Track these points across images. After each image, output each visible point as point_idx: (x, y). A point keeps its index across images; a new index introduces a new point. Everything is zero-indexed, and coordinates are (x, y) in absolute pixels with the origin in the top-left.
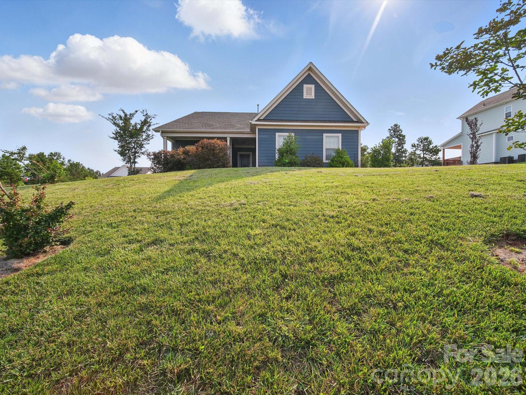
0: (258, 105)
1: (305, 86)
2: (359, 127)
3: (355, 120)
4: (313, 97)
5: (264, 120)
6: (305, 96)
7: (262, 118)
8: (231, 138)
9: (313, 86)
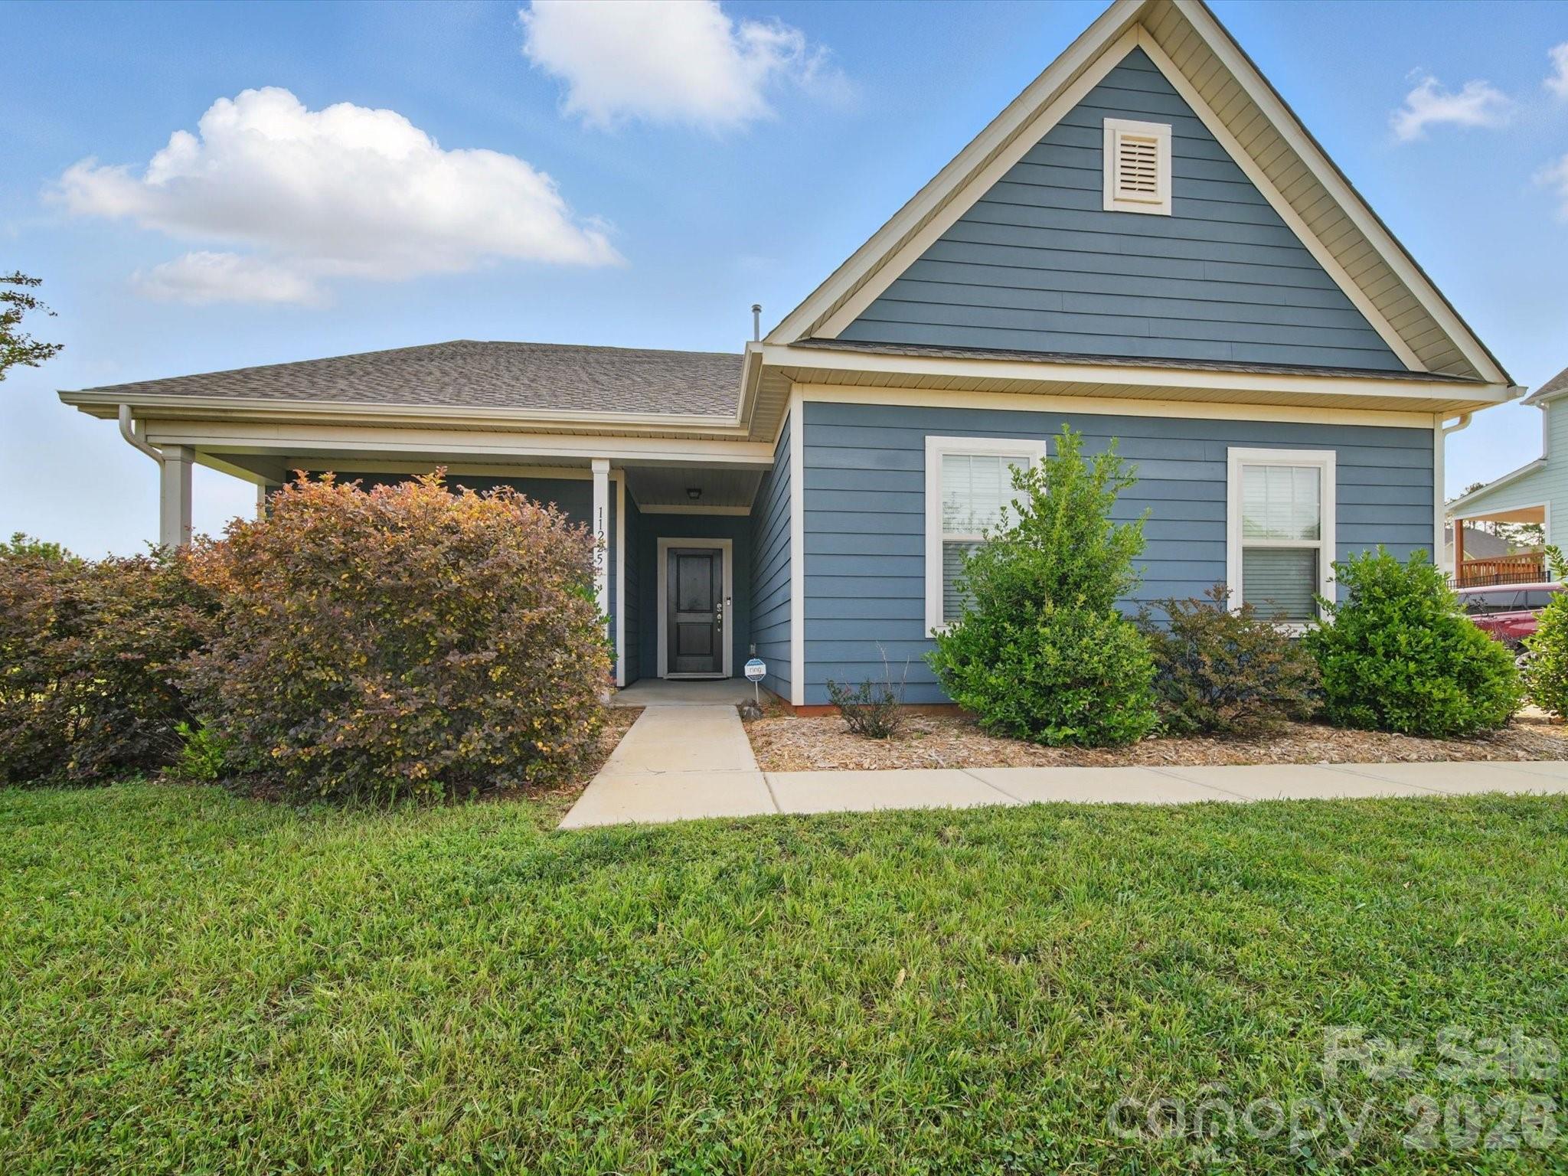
0: (757, 309)
1: (1117, 130)
2: (1437, 409)
3: (1412, 364)
4: (1161, 200)
5: (845, 343)
6: (1115, 197)
7: (832, 330)
8: (615, 465)
9: (1161, 134)
